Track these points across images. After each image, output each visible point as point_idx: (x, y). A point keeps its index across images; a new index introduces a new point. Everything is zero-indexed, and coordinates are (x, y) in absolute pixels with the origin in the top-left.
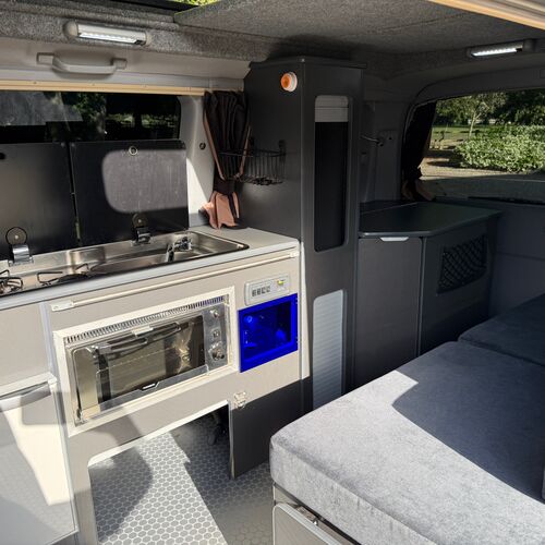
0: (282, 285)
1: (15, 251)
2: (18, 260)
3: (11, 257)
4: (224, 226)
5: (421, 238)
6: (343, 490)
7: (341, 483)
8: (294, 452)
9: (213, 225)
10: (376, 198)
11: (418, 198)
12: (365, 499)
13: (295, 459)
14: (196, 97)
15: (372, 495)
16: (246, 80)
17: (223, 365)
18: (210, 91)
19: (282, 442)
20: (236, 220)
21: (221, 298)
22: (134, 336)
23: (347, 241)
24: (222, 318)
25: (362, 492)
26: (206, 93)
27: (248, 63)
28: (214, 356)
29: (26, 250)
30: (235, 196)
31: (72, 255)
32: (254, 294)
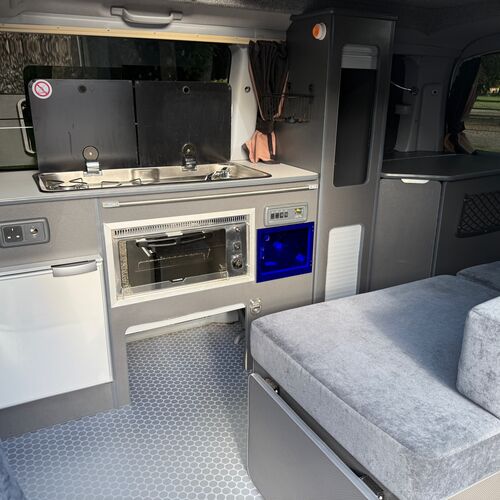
0: (300, 213)
1: (88, 165)
2: (92, 172)
3: (85, 169)
4: (260, 161)
5: (442, 182)
6: (293, 361)
7: (292, 357)
8: (265, 332)
9: (252, 160)
10: (419, 149)
11: (459, 150)
12: (306, 369)
13: (265, 336)
14: (243, 46)
15: (312, 367)
16: (289, 32)
17: (242, 274)
18: (255, 40)
19: (259, 325)
20: (272, 156)
21: (243, 217)
22: (166, 237)
23: (368, 180)
24: (242, 234)
25: (305, 363)
26: (251, 42)
27: (289, 15)
28: (234, 265)
29: (97, 164)
30: (273, 134)
31: (133, 172)
32: (272, 216)
